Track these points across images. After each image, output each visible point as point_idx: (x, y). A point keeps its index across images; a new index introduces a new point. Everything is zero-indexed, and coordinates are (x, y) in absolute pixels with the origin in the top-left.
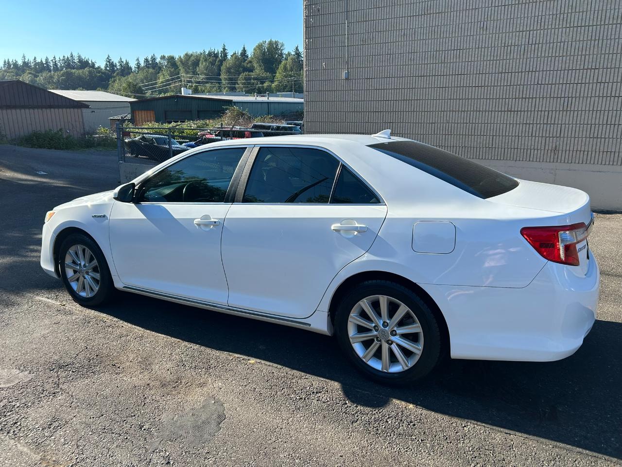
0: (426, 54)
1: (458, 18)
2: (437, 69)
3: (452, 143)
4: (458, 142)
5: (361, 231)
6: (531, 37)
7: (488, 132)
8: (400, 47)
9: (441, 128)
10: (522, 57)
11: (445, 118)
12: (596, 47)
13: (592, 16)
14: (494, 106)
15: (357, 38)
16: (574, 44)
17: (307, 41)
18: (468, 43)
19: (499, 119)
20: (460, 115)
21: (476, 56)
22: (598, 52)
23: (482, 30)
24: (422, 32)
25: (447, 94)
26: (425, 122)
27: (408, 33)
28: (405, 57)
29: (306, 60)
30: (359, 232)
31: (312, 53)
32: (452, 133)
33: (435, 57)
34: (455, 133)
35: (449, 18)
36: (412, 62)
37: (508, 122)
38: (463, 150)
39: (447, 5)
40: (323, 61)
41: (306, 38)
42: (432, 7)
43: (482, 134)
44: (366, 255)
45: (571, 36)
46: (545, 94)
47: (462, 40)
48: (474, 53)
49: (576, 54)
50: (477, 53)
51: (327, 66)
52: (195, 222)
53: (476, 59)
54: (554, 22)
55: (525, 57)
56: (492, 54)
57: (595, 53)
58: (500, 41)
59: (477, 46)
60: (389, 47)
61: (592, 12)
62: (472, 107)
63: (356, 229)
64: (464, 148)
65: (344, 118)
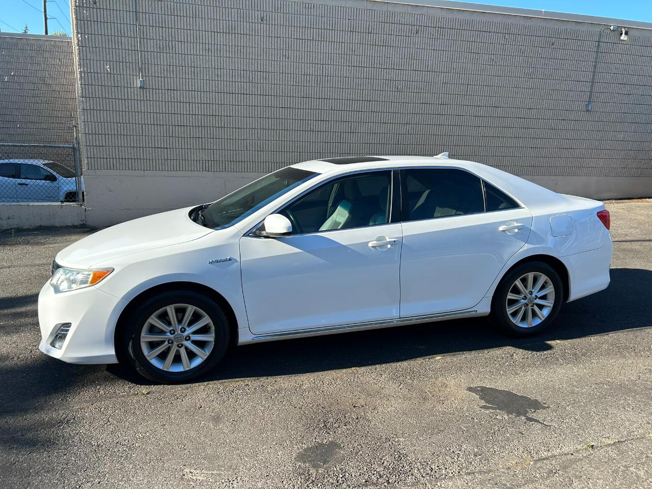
0: (234, 72)
1: (262, 43)
2: (245, 88)
3: (265, 159)
4: (270, 159)
5: (519, 228)
6: (324, 70)
7: (296, 149)
8: (204, 61)
9: (254, 145)
10: (318, 86)
11: (256, 135)
12: (370, 84)
13: (366, 59)
14: (299, 126)
15: (152, 44)
16: (355, 80)
17: (79, 36)
18: (273, 67)
19: (304, 137)
20: (270, 132)
21: (281, 80)
22: (371, 88)
23: (284, 57)
24: (228, 50)
25: (256, 112)
26: (237, 138)
27: (213, 49)
28: (211, 72)
29: (80, 59)
30: (519, 229)
31: (88, 51)
32: (264, 150)
33: (242, 76)
34: (267, 150)
35: (253, 41)
36: (219, 78)
37: (311, 141)
38: (275, 165)
39: (251, 29)
40: (105, 64)
41: (78, 33)
42: (236, 28)
43: (291, 150)
44: (526, 245)
45: (352, 73)
46: (338, 118)
47: (267, 64)
48: (278, 77)
49: (357, 88)
50: (281, 77)
51: (112, 69)
52: (370, 245)
53: (281, 82)
54: (340, 60)
55: (321, 86)
56: (295, 80)
57: (369, 88)
58: (300, 70)
59: (281, 71)
60: (192, 60)
61: (366, 57)
62: (281, 126)
63: (516, 227)
64: (276, 163)
65: (141, 131)
